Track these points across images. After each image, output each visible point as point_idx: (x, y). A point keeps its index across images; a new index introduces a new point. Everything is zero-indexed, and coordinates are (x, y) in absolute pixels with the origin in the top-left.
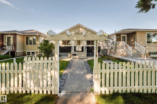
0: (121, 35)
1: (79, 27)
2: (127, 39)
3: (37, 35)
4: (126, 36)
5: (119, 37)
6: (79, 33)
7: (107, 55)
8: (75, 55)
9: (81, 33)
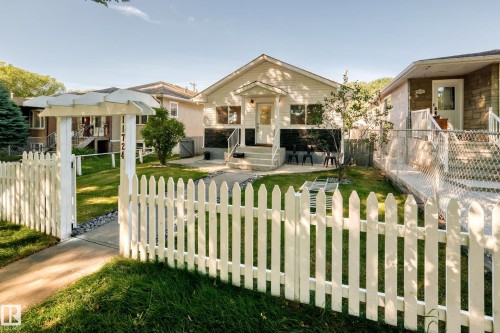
0: (434, 82)
1: (264, 63)
2: (465, 99)
3: (155, 96)
4: (459, 84)
5: (421, 92)
6: (257, 86)
7: (370, 163)
8: (242, 156)
9: (263, 86)
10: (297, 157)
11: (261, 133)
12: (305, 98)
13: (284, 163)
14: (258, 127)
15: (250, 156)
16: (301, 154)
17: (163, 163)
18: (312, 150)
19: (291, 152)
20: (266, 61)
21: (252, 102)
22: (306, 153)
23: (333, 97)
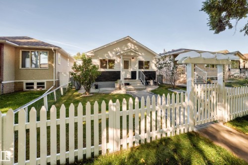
3: (53, 48)
6: (131, 51)
11: (124, 73)
14: (123, 70)
20: (127, 39)
21: (120, 58)
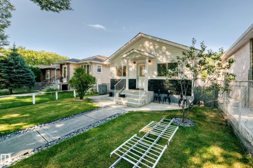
3: (88, 62)
6: (134, 52)
7: (216, 105)
8: (124, 96)
9: (138, 52)
10: (160, 98)
11: (140, 81)
12: (167, 59)
13: (151, 102)
14: (138, 78)
15: (129, 96)
16: (163, 96)
17: (81, 98)
18: (171, 93)
19: (157, 94)
20: (143, 37)
21: (135, 63)
22: (166, 95)
23: (184, 56)
